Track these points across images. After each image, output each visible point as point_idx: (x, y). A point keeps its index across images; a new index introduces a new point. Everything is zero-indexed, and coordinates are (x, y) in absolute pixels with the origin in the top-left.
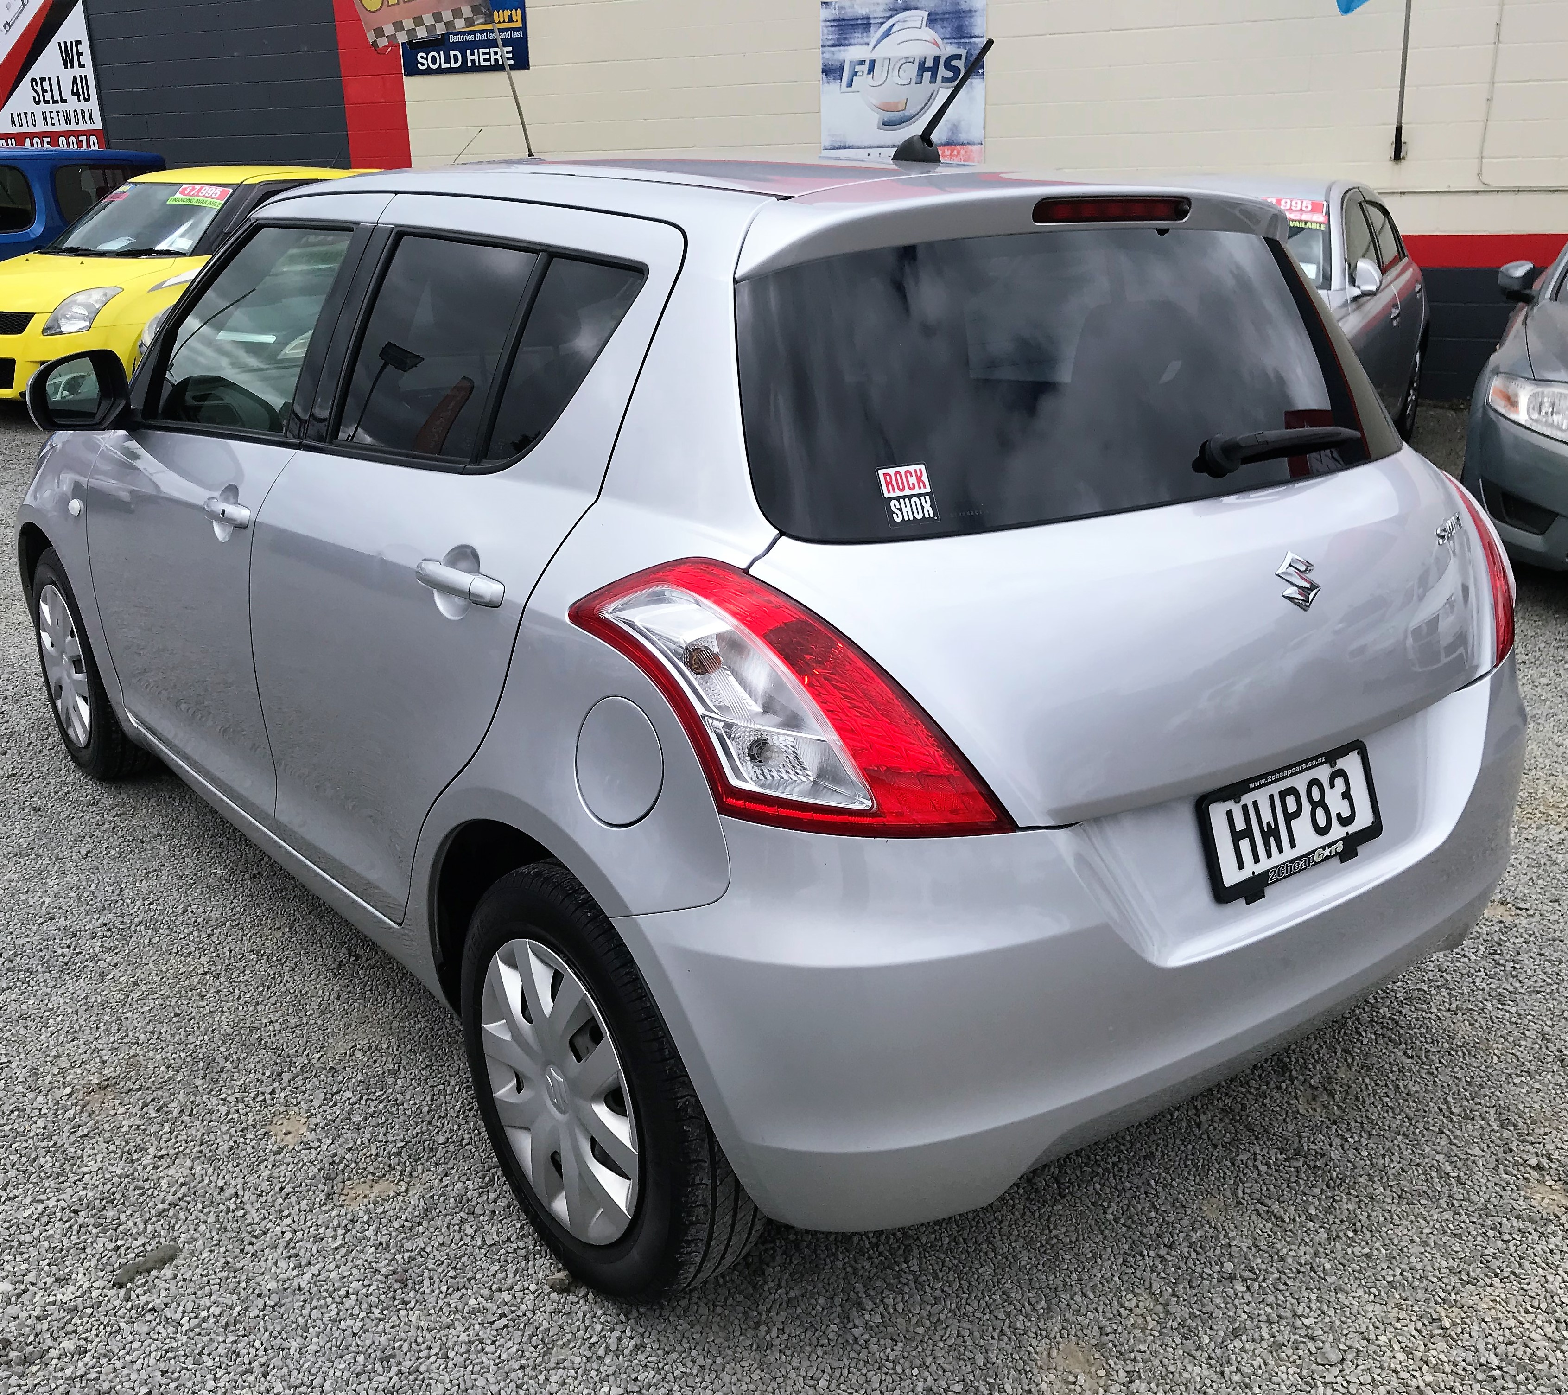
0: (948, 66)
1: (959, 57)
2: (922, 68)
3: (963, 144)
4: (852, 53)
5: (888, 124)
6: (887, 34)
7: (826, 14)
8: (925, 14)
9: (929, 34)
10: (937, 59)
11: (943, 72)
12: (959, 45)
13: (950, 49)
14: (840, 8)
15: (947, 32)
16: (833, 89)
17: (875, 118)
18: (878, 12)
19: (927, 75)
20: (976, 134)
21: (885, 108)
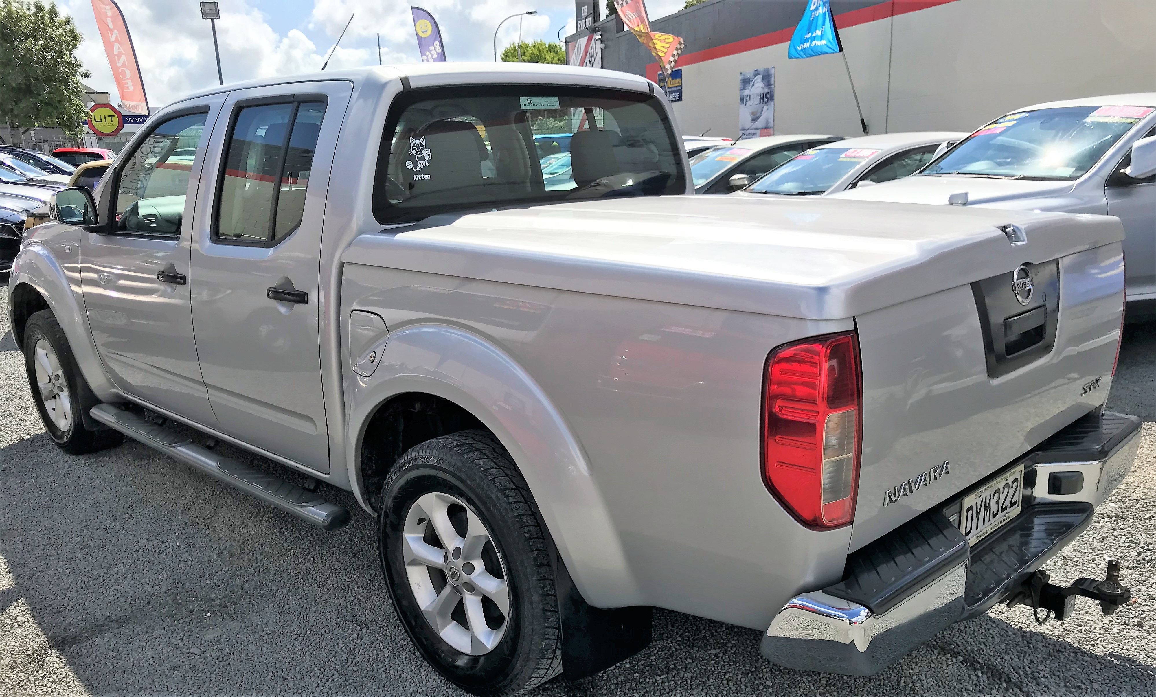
0: (767, 98)
1: (768, 93)
2: (761, 98)
3: (769, 128)
4: (746, 92)
5: (755, 120)
6: (753, 85)
7: (741, 77)
8: (761, 76)
9: (761, 84)
10: (763, 94)
11: (765, 100)
12: (769, 88)
13: (766, 90)
14: (744, 75)
15: (766, 83)
16: (743, 106)
17: (750, 118)
18: (752, 77)
19: (762, 100)
20: (772, 123)
21: (753, 114)
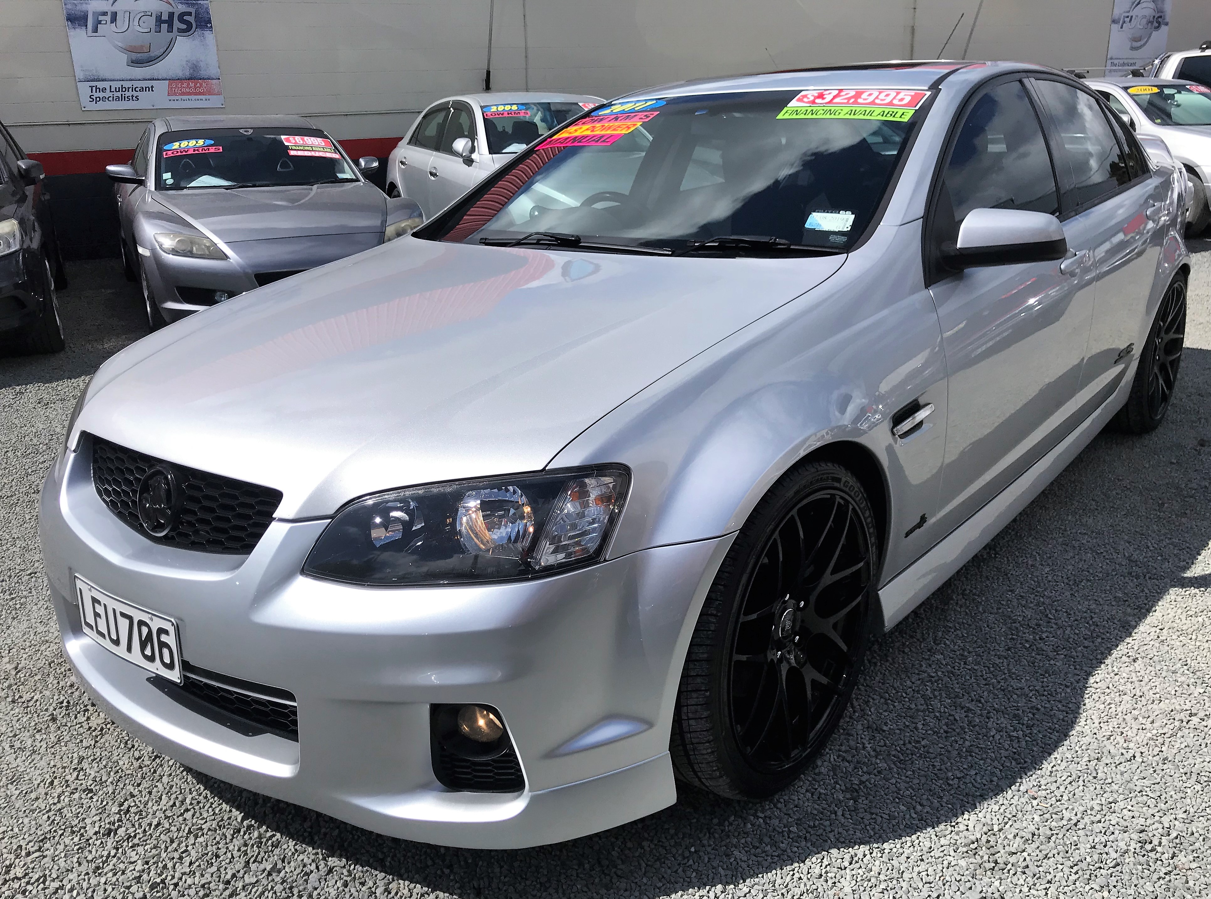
0: (186, 22)
1: (189, 14)
2: (159, 20)
3: (204, 79)
10: (171, 15)
11: (179, 26)
13: (181, 8)
16: (81, 32)
19: (165, 26)
20: (213, 71)
21: (131, 50)
